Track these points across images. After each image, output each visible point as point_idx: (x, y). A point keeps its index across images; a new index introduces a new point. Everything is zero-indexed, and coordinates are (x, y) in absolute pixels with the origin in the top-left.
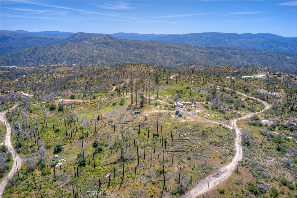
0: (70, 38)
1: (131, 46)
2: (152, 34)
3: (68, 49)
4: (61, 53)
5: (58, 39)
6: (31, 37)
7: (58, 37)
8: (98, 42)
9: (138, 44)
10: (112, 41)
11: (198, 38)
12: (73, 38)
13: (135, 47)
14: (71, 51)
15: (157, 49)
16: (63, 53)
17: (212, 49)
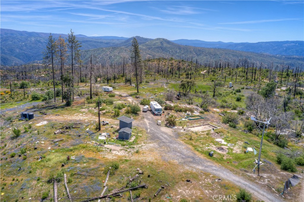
0: (125, 42)
1: (191, 52)
2: (219, 42)
3: (119, 53)
4: (111, 56)
5: (113, 43)
6: (87, 41)
7: (114, 41)
8: (153, 47)
9: (199, 51)
10: (169, 46)
11: (276, 47)
12: (128, 42)
13: (194, 53)
14: (122, 55)
15: (221, 57)
16: (113, 57)
17: (294, 60)
